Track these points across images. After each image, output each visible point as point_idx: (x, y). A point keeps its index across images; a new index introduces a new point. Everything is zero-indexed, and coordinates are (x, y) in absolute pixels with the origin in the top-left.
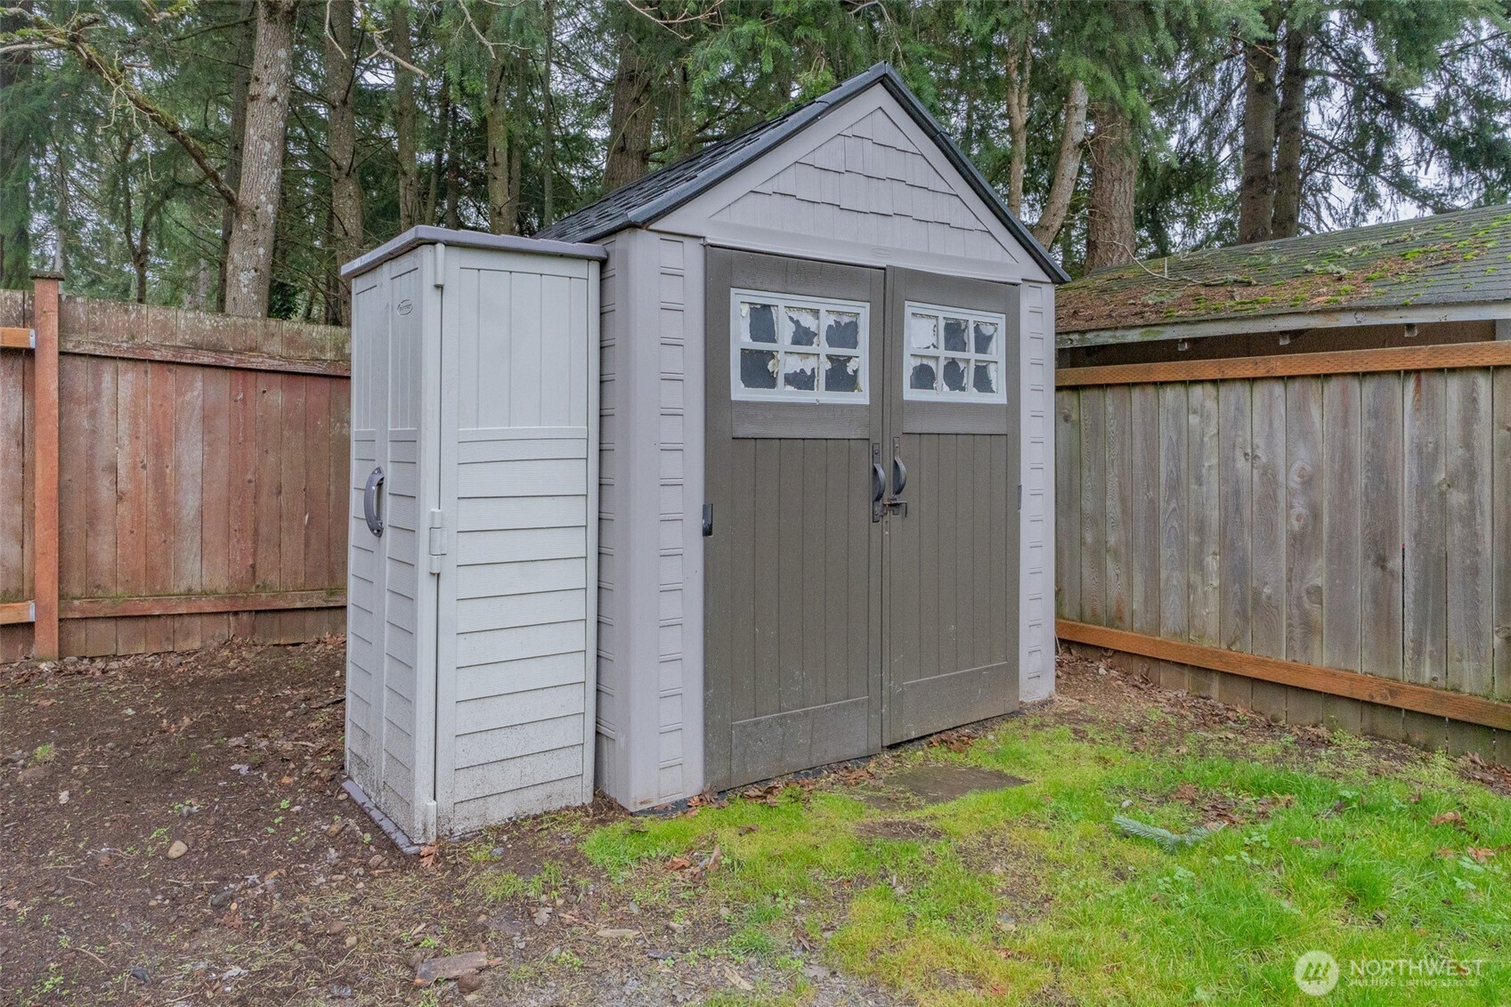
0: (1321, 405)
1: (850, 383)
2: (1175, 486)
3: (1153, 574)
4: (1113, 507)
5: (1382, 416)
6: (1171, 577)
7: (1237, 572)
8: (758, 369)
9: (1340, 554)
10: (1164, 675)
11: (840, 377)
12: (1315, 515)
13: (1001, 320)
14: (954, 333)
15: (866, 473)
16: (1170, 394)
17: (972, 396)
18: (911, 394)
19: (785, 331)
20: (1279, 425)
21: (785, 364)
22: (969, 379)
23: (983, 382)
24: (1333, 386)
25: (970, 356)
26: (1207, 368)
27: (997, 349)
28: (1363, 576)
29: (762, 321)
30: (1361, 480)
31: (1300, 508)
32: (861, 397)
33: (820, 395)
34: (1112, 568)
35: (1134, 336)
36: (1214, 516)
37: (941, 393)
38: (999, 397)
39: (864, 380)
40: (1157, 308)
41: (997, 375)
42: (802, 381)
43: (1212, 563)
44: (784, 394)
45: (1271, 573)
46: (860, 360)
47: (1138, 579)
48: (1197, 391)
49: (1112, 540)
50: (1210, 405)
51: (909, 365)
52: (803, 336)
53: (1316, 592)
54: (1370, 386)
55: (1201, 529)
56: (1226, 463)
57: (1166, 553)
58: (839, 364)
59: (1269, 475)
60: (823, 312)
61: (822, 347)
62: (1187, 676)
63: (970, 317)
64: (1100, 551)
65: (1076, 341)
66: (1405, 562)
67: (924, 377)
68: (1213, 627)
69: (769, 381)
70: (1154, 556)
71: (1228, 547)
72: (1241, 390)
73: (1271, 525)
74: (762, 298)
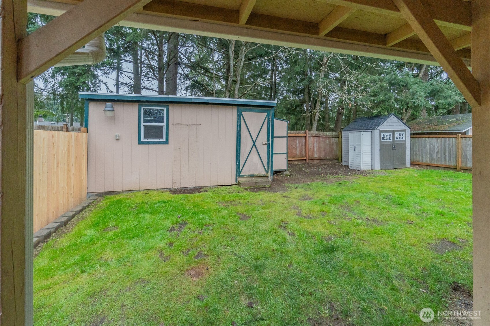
0: (439, 140)
1: (391, 139)
2: (424, 148)
3: (422, 157)
4: (417, 150)
5: (445, 141)
6: (424, 157)
7: (431, 156)
8: (383, 139)
9: (441, 154)
10: (423, 166)
11: (390, 139)
12: (439, 150)
13: (404, 133)
14: (400, 134)
15: (392, 147)
16: (424, 139)
17: (401, 140)
18: (396, 140)
19: (385, 136)
20: (435, 142)
21: (385, 138)
22: (401, 138)
23: (402, 138)
24: (440, 138)
25: (401, 136)
26: (428, 136)
27: (404, 135)
28: (443, 156)
29: (384, 135)
30: (443, 147)
31: (437, 149)
32: (392, 140)
33: (388, 140)
34: (417, 156)
35: (420, 132)
36: (428, 150)
37: (398, 140)
38: (404, 140)
39: (392, 139)
40: (423, 128)
41: (404, 138)
42: (387, 139)
43: (428, 155)
44: (385, 140)
45: (434, 156)
46: (391, 137)
47: (420, 157)
48: (427, 138)
49: (417, 153)
50: (428, 140)
51: (396, 138)
52: (387, 136)
53: (439, 158)
54: (444, 138)
55: (427, 151)
56: (430, 145)
57: (423, 154)
58: (390, 138)
59: (434, 147)
60: (388, 134)
61: (388, 137)
62: (426, 166)
63: (401, 133)
64: (416, 154)
65: (413, 132)
66: (447, 154)
67: (397, 138)
68: (428, 161)
69: (384, 139)
70: (422, 154)
71: (430, 153)
72: (431, 139)
73: (434, 151)
74: (384, 133)
